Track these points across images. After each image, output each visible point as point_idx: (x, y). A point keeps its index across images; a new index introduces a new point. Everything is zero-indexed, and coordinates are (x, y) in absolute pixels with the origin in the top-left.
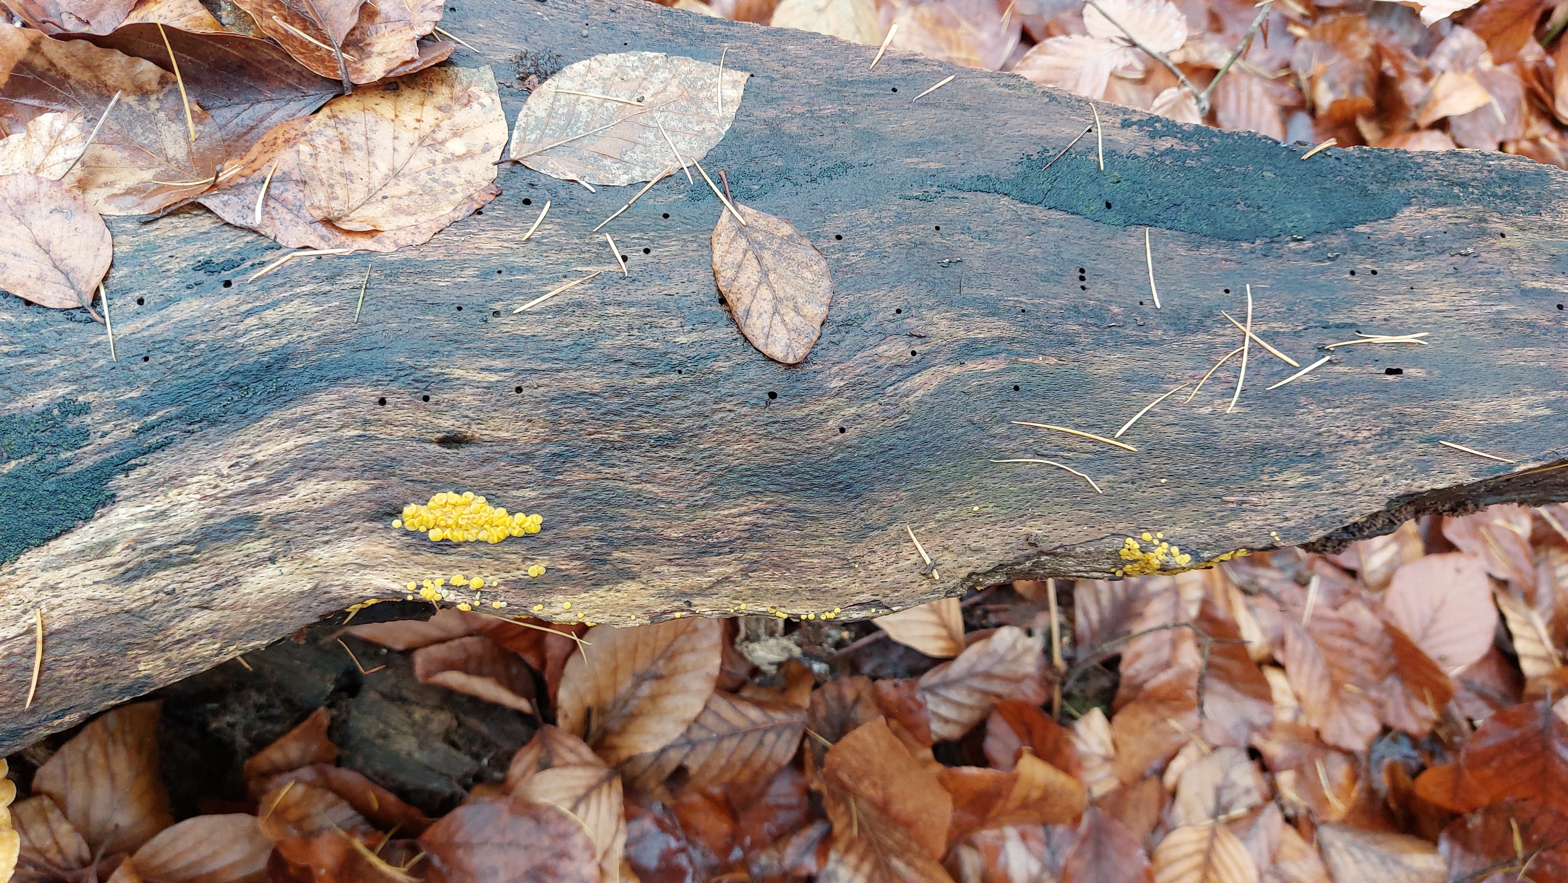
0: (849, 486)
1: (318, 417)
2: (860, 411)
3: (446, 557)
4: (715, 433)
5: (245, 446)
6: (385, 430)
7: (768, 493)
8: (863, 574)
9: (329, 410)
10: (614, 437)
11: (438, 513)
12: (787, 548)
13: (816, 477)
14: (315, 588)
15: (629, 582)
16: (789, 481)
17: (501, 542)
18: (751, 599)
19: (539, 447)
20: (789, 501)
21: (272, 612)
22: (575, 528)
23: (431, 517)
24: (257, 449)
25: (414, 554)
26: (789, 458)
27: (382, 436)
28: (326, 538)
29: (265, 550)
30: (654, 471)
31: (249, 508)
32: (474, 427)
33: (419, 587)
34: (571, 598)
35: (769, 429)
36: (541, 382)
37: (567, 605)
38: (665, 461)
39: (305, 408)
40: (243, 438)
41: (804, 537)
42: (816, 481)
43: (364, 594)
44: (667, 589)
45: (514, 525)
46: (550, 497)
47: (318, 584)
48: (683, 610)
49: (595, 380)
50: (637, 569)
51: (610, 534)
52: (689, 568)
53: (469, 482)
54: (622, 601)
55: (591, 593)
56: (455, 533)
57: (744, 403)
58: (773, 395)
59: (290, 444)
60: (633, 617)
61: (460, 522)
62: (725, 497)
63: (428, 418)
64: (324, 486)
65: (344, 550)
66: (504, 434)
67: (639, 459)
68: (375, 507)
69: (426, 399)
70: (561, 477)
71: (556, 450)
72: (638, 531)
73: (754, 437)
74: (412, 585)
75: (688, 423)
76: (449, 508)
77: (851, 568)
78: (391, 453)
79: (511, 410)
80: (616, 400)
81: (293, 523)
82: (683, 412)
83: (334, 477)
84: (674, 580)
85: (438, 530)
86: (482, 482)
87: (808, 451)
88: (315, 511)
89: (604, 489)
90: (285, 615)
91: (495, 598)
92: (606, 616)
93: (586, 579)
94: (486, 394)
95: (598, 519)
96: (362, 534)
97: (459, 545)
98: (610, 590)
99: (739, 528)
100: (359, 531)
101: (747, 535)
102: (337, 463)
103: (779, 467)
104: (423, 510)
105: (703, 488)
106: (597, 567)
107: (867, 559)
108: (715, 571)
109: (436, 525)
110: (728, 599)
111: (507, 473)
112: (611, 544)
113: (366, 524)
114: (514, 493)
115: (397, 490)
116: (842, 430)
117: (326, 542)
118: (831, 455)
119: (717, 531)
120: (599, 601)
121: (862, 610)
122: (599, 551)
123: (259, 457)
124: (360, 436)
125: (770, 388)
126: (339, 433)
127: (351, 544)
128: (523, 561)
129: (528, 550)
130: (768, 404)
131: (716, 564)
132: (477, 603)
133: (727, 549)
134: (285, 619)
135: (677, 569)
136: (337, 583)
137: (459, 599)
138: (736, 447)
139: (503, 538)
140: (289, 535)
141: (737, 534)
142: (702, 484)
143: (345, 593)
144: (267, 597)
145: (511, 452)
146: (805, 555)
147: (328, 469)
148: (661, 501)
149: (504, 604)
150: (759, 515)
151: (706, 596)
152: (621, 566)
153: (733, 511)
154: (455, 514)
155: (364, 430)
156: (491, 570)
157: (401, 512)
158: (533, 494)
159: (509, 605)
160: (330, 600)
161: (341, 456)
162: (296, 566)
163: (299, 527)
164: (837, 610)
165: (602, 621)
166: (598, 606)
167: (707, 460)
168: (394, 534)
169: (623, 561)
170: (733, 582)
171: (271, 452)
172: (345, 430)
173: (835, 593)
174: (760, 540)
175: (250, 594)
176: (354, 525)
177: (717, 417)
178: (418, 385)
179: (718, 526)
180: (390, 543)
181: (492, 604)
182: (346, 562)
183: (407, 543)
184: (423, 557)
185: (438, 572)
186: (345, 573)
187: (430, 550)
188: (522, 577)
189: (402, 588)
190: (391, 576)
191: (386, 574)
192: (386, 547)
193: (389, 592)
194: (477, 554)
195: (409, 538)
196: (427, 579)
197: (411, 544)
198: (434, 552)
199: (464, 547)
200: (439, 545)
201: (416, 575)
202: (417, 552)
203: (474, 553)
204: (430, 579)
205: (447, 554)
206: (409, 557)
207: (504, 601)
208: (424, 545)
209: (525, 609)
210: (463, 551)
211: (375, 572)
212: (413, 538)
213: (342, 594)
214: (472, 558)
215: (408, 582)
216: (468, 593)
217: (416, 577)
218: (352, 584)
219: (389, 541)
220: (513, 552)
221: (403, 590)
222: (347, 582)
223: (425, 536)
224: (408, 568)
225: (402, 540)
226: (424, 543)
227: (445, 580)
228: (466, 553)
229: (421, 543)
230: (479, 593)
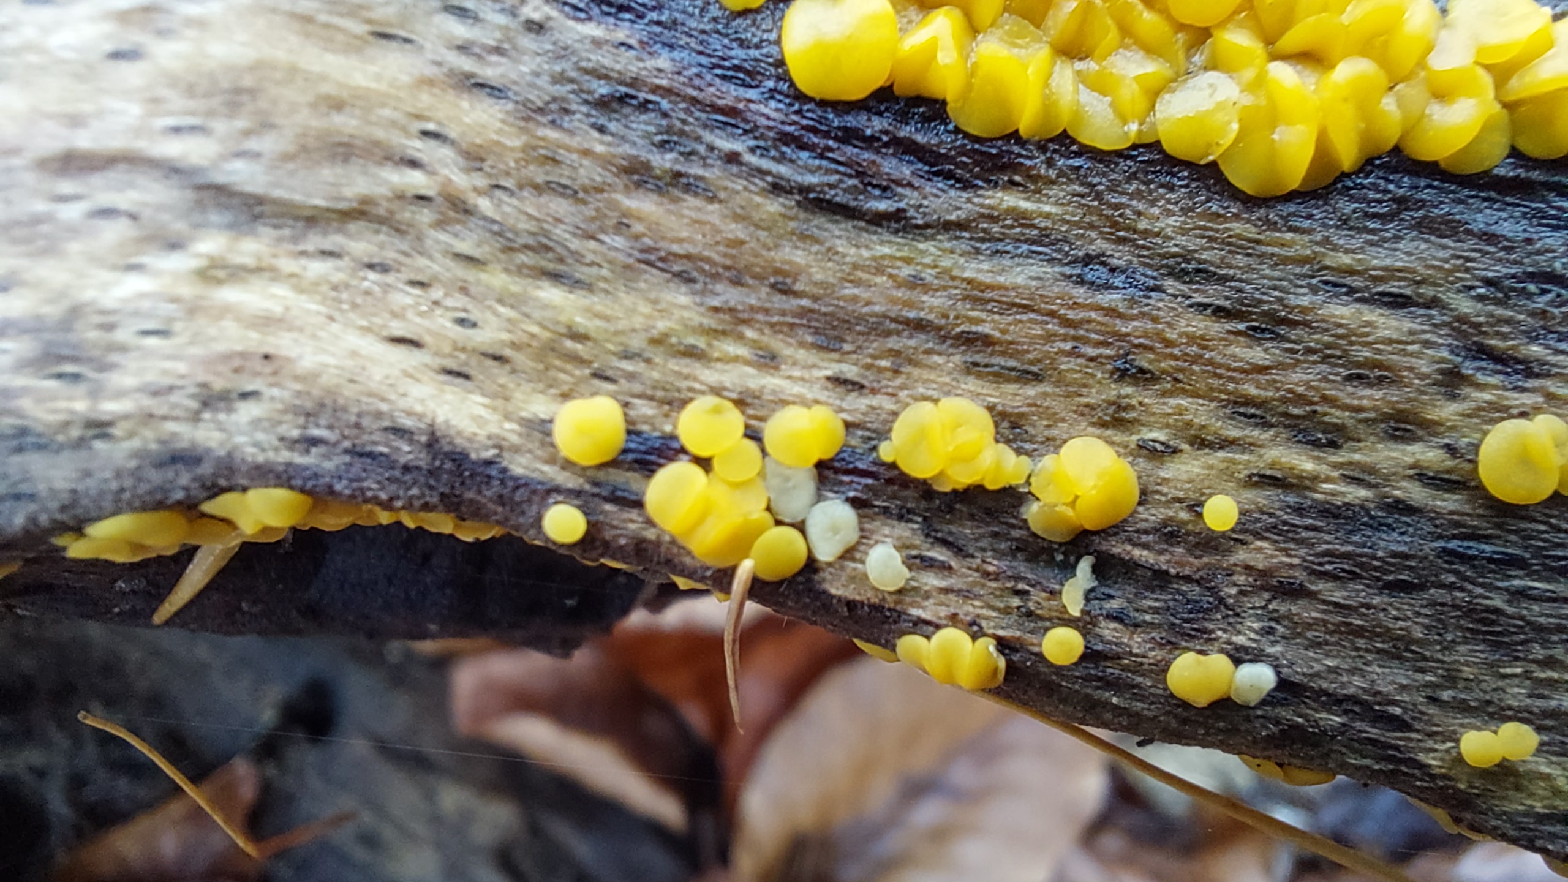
3: (885, 245)
17: (1317, 193)
25: (639, 174)
33: (647, 453)
43: (205, 434)
56: (989, 55)
74: (589, 425)
91: (1191, 626)
97: (993, 160)
128: (1453, 374)
129: (1501, 289)
132: (1061, 645)
137: (928, 593)
143: (48, 403)
149: (1258, 680)
156: (1203, 407)
159: (1284, 689)
180: (463, 48)
181: (1163, 668)
182: (84, 141)
183: (602, 75)
184: (713, 212)
185: (802, 354)
186: (73, 231)
187: (765, 164)
188: (1416, 493)
189: (510, 431)
190: (443, 322)
191: (406, 298)
192: (431, 71)
193: (406, 452)
194: (1120, 256)
195: (621, 35)
196: (717, 391)
197: (635, 82)
198: (804, 190)
199: (1033, 183)
200: (849, 136)
201: (636, 343)
202: (664, 161)
203: (1100, 245)
204: (740, 403)
205: (898, 216)
206: (599, 190)
207: (1257, 656)
208: (732, 112)
209: (1394, 737)
210: (1022, 218)
211: (317, 268)
212: (654, 38)
213: (26, 404)
214: (1081, 281)
215: (566, 396)
216: (999, 554)
217: (627, 366)
218: (121, 335)
219: (460, 30)
220: (1393, 287)
221: (516, 449)
222: (76, 312)
223: (743, 43)
224: (576, 284)
225: (568, 39)
226: (731, 94)
227: (848, 425)
228: (1044, 238)
229: (709, 94)
230: (1084, 567)
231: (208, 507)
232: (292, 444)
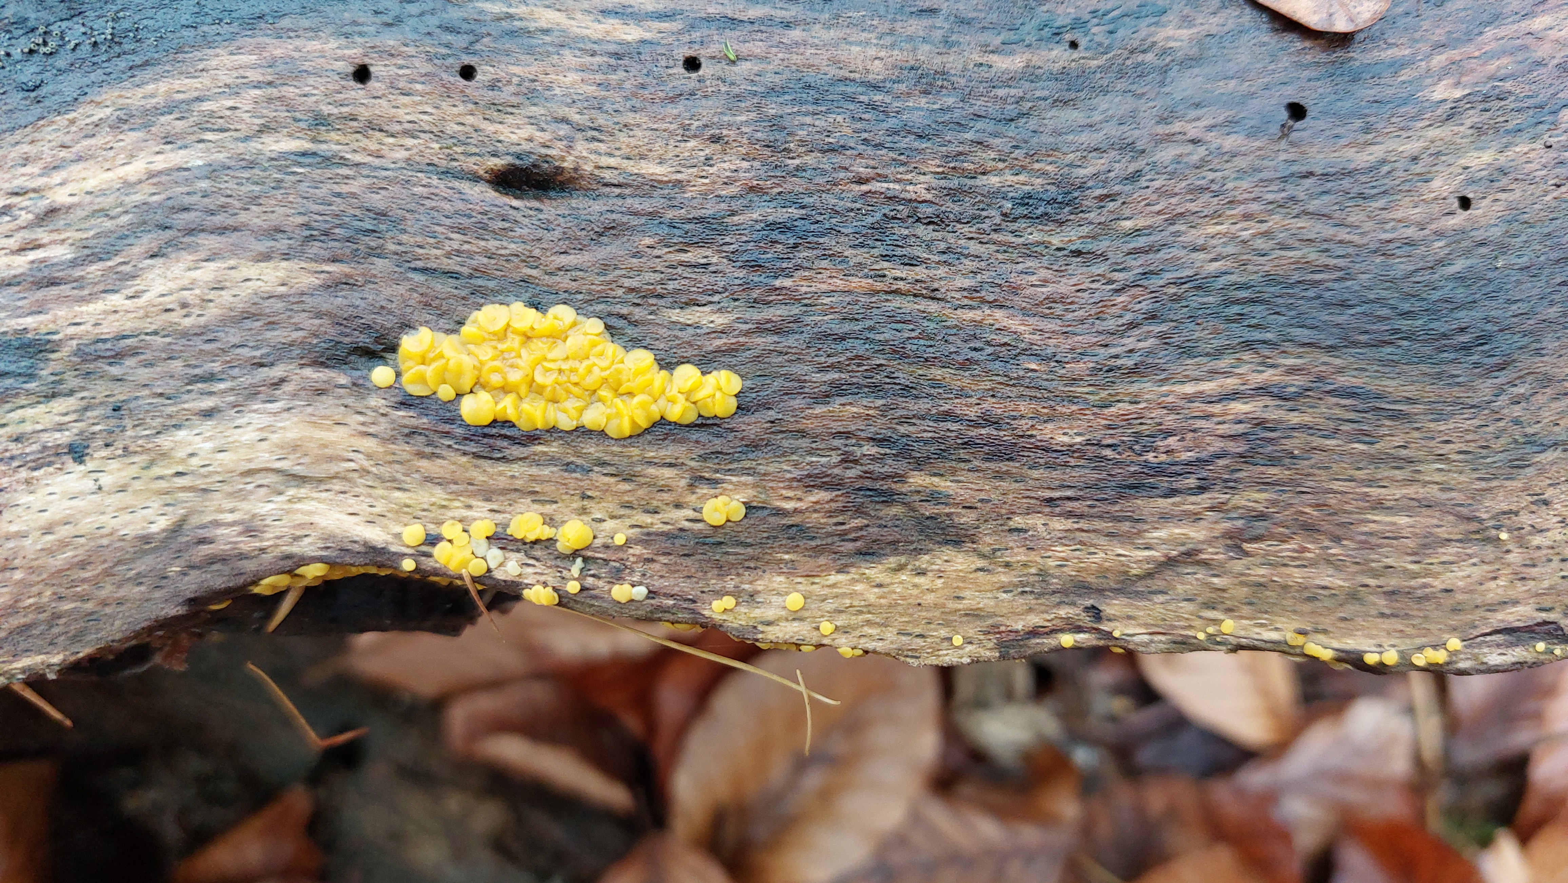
0: (1484, 339)
1: (207, 106)
2: (1502, 159)
3: (502, 467)
4: (1162, 193)
5: (28, 169)
6: (365, 142)
7: (1288, 347)
8: (1515, 557)
9: (233, 90)
10: (919, 190)
11: (486, 353)
12: (1336, 486)
13: (1405, 315)
14: (177, 529)
15: (948, 552)
16: (1340, 319)
17: (638, 436)
18: (1246, 610)
19: (736, 205)
20: (1341, 371)
21: (73, 584)
22: (819, 410)
23: (468, 362)
24: (57, 177)
25: (421, 455)
26: (1341, 262)
27: (358, 158)
28: (208, 403)
29: (60, 427)
30: (1013, 278)
31: (29, 321)
32: (581, 147)
33: (433, 540)
34: (804, 585)
35: (1291, 190)
36: (744, 49)
37: (795, 601)
38: (1038, 256)
39: (177, 84)
40: (26, 148)
41: (1376, 460)
42: (1404, 324)
43: (295, 549)
44: (1043, 573)
45: (672, 392)
46: (761, 329)
47: (183, 520)
48: (1079, 629)
49: (872, 52)
50: (967, 518)
51: (902, 429)
52: (1098, 524)
53: (563, 281)
54: (930, 598)
55: (854, 573)
56: (526, 406)
57: (1230, 125)
58: (1297, 111)
59: (135, 169)
60: (958, 640)
61: (539, 379)
62: (1187, 351)
63: (470, 120)
64: (208, 272)
65: (249, 435)
66: (651, 169)
67: (974, 247)
68: (333, 332)
69: (468, 72)
70: (788, 283)
71: (781, 215)
72: (974, 424)
73: (1255, 207)
74: (413, 534)
75: (1097, 164)
76: (514, 342)
77: (1488, 540)
78: (378, 201)
79: (672, 110)
80: (923, 101)
81: (130, 362)
82: (1085, 138)
83: (235, 251)
84: (1061, 551)
85: (484, 397)
86: (596, 282)
87: (1383, 250)
88: (185, 334)
89: (891, 318)
90: (103, 593)
91: (617, 576)
92: (890, 634)
93: (843, 536)
94: (615, 69)
95: (876, 389)
96: (295, 395)
97: (532, 438)
98: (900, 568)
99: (1223, 429)
100: (288, 388)
101: (1240, 447)
102: (243, 217)
103: (1316, 283)
104: (447, 344)
105: (1133, 325)
106: (870, 509)
107: (1525, 519)
108: (1162, 534)
109: (479, 385)
110: (1189, 607)
111: (659, 265)
112: (904, 453)
113: (308, 372)
114: (675, 315)
115: (387, 292)
116: (1465, 203)
117: (208, 414)
118: (1441, 262)
119: (1169, 434)
120: (872, 595)
121: (1511, 645)
122: (876, 468)
123: (61, 197)
124: (304, 154)
125: (1292, 94)
126: (254, 145)
127: (267, 420)
128: (691, 486)
129: (704, 458)
130: (1285, 131)
131: (1165, 518)
132: (573, 587)
133: (1192, 482)
134: (104, 603)
135: (1069, 524)
136: (229, 518)
137: (529, 575)
138: (1212, 230)
139: (644, 424)
140: (121, 394)
141: (1217, 445)
142: (1128, 317)
143: (248, 545)
144: (63, 545)
145: (670, 214)
146: (1379, 505)
147: (222, 230)
148: (1029, 352)
149: (640, 592)
150: (1268, 400)
151: (1139, 595)
152: (929, 510)
153: (1208, 387)
154: (527, 357)
155: (314, 140)
156: (612, 506)
157: (393, 348)
158: (720, 320)
159: (652, 594)
160: (212, 560)
161: (255, 200)
162: (133, 471)
163: (144, 374)
164: (1455, 643)
165: (879, 646)
166: (869, 608)
167: (1142, 259)
168: (374, 401)
169: (934, 497)
170: (1205, 564)
171: (90, 185)
172: (267, 139)
173: (1448, 601)
174: (1273, 461)
175: (24, 535)
176: (277, 372)
177: (1166, 154)
178: (449, 37)
179: (1170, 421)
180: (363, 424)
181: (610, 590)
182: (252, 466)
183: (405, 427)
184: (444, 463)
185: (480, 504)
186: (251, 492)
187: (461, 447)
188: (687, 525)
189: (389, 538)
190: (364, 506)
191: (352, 501)
192: (354, 432)
193: (357, 548)
194: (579, 461)
195: (411, 414)
196: (453, 518)
197: (417, 428)
198: (473, 453)
199: (546, 443)
200: (485, 436)
201: (426, 507)
202: (428, 450)
203: (572, 459)
204: (460, 521)
205: (503, 458)
206: (409, 461)
207: (640, 584)
208: (448, 433)
209: (692, 606)
210: (545, 453)
211: (324, 495)
212: (422, 414)
213: (242, 545)
214: (566, 471)
215: (406, 525)
216: (551, 560)
217: (425, 513)
218: (267, 522)
219: (361, 418)
220: (668, 461)
221: (392, 543)
222: (254, 516)
223: (450, 411)
224: (405, 490)
225: (394, 417)
226: (447, 427)
227: (496, 524)
228: (553, 458)
229: (440, 428)
230: (579, 560)
231: (298, 571)
232: (322, 549)
